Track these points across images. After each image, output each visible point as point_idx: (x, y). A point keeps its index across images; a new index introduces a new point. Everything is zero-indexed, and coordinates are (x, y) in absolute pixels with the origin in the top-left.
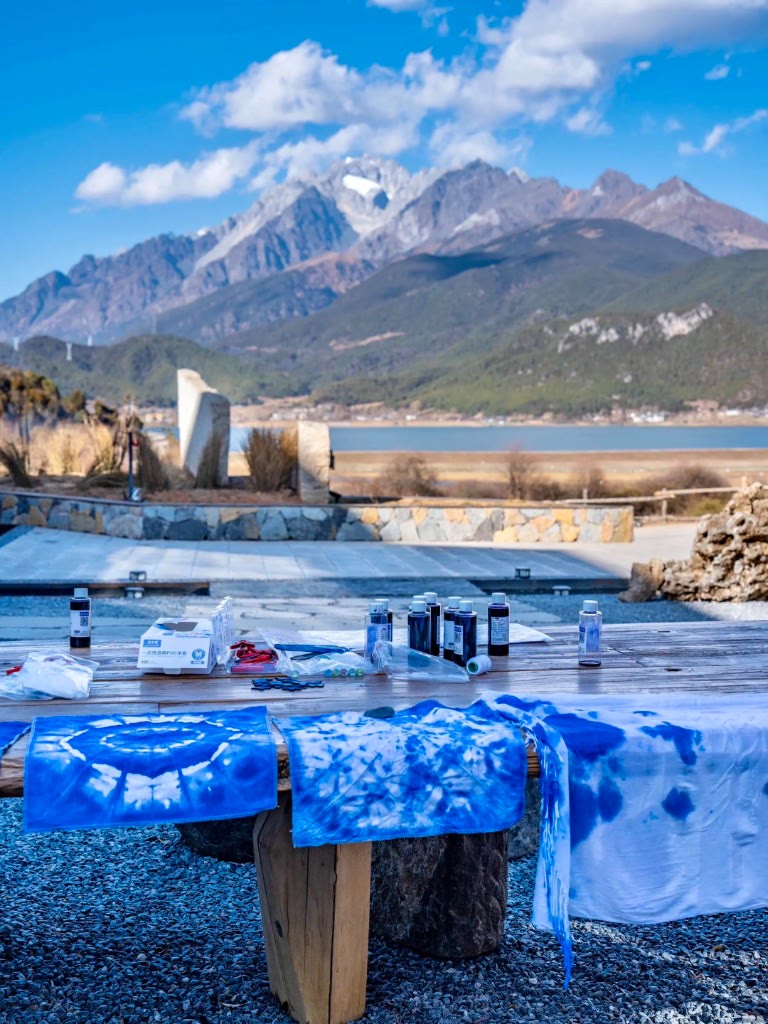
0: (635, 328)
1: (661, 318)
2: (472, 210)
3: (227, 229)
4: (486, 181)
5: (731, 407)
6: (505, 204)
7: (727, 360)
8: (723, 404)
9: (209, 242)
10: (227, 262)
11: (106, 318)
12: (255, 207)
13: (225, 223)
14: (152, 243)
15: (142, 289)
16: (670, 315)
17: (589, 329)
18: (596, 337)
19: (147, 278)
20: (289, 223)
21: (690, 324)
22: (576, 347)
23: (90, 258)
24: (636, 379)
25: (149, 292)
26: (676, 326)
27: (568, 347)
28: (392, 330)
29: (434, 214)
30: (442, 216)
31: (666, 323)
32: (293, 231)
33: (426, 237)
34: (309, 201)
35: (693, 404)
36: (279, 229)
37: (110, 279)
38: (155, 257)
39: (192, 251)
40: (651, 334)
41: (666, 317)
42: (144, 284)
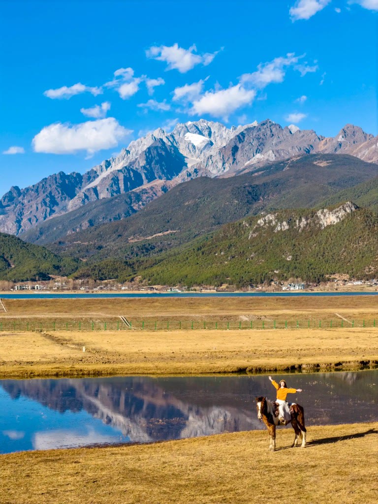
0: (300, 221)
1: (319, 213)
2: (258, 151)
3: (104, 167)
4: (269, 133)
5: (359, 279)
6: (280, 147)
7: (361, 244)
8: (353, 277)
9: (92, 175)
10: (98, 188)
11: (20, 226)
12: (123, 152)
13: (103, 163)
14: (54, 177)
15: (44, 207)
16: (325, 210)
17: (271, 222)
18: (274, 227)
19: (48, 200)
20: (143, 163)
21: (338, 217)
22: (260, 236)
23: (16, 188)
24: (295, 258)
25: (48, 209)
26: (329, 219)
27: (255, 235)
28: (172, 229)
29: (233, 154)
30: (239, 155)
31: (322, 217)
32: (144, 167)
33: (227, 169)
34: (156, 148)
35: (333, 276)
36: (135, 167)
37: (26, 201)
38: (54, 186)
39: (81, 182)
40: (312, 225)
41: (322, 213)
42: (45, 204)
